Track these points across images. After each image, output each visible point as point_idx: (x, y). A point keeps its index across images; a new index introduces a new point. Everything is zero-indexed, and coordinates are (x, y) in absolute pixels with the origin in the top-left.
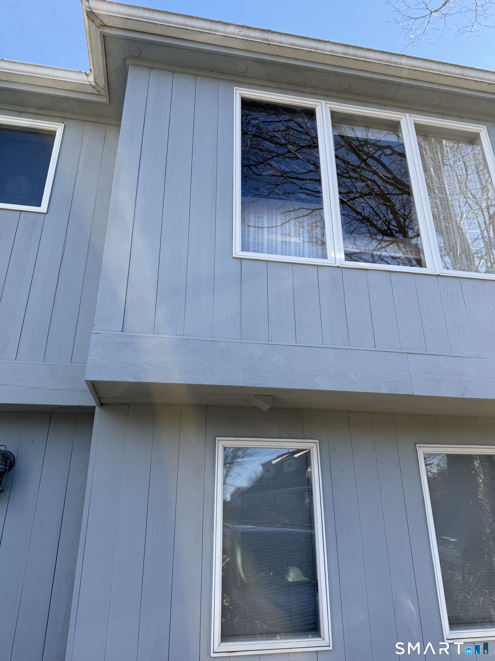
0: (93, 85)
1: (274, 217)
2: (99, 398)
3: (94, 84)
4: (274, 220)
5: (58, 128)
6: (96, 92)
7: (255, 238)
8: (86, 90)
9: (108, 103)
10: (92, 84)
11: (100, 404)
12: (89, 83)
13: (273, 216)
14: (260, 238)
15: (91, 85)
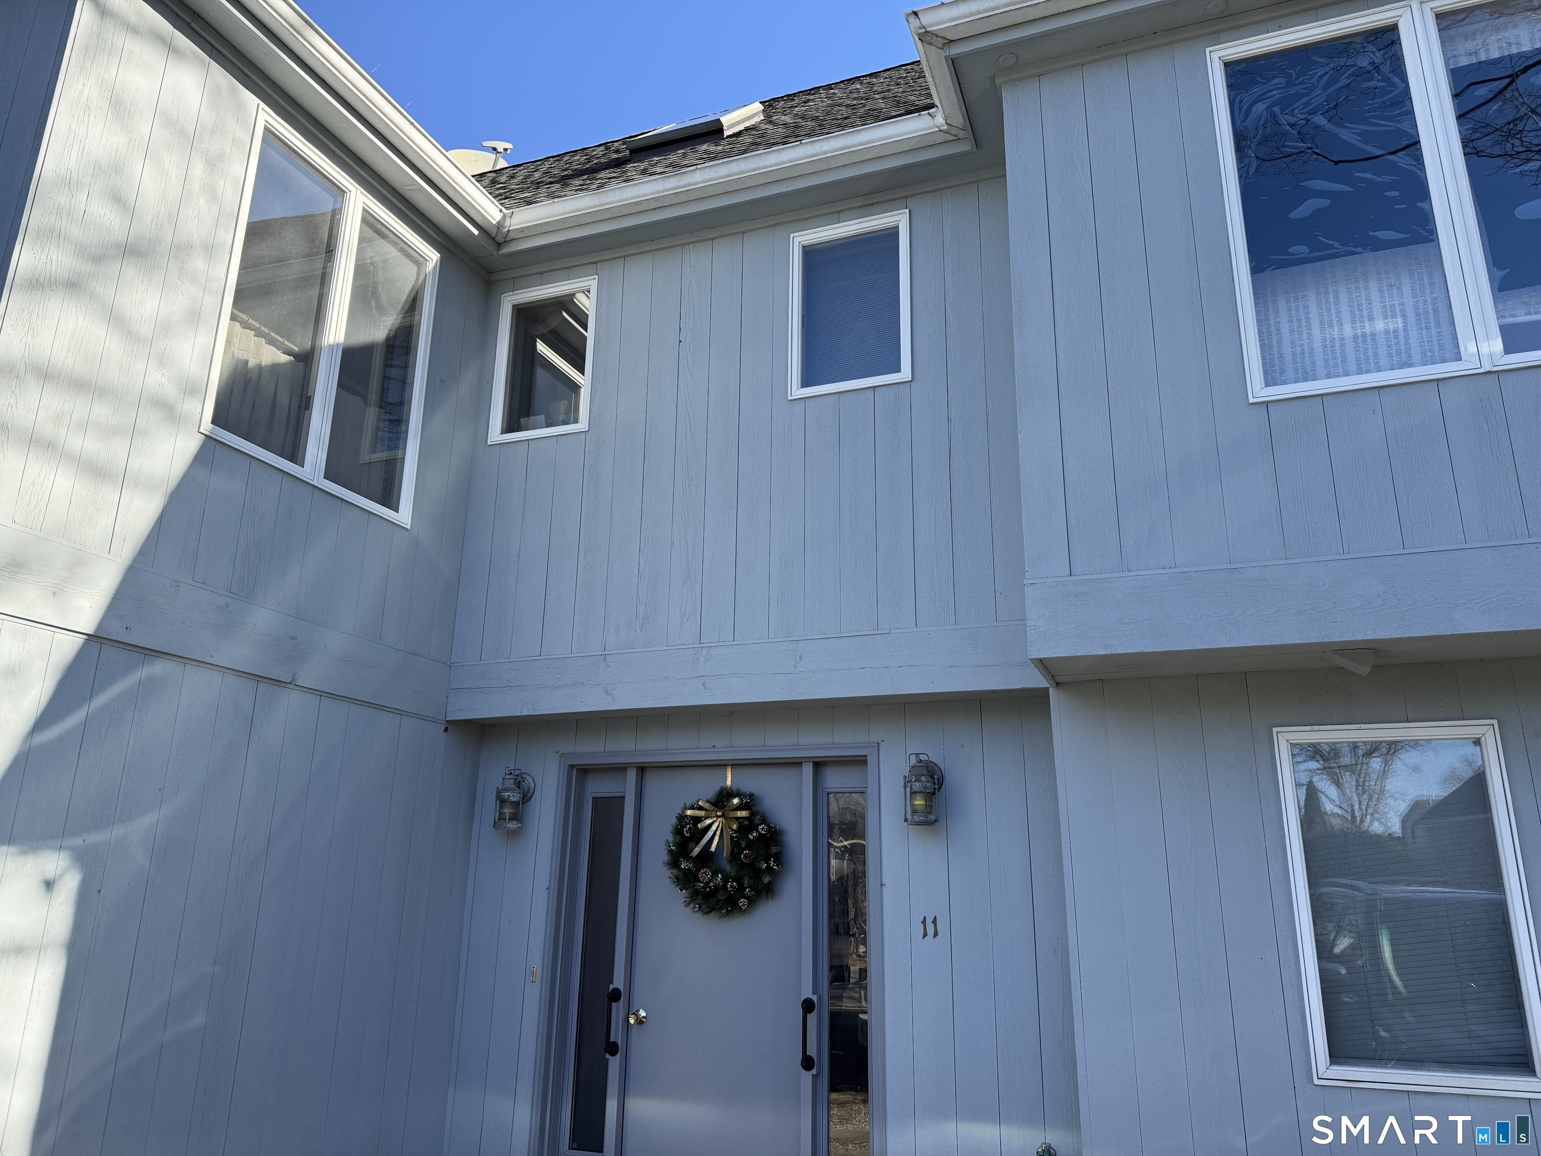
0: (945, 130)
1: (1331, 290)
2: (1052, 676)
3: (946, 127)
4: (1331, 296)
5: (900, 219)
6: (950, 138)
7: (1293, 345)
8: (934, 141)
9: (975, 149)
10: (942, 128)
11: (1055, 685)
12: (937, 129)
13: (1327, 288)
14: (1305, 342)
15: (940, 131)
